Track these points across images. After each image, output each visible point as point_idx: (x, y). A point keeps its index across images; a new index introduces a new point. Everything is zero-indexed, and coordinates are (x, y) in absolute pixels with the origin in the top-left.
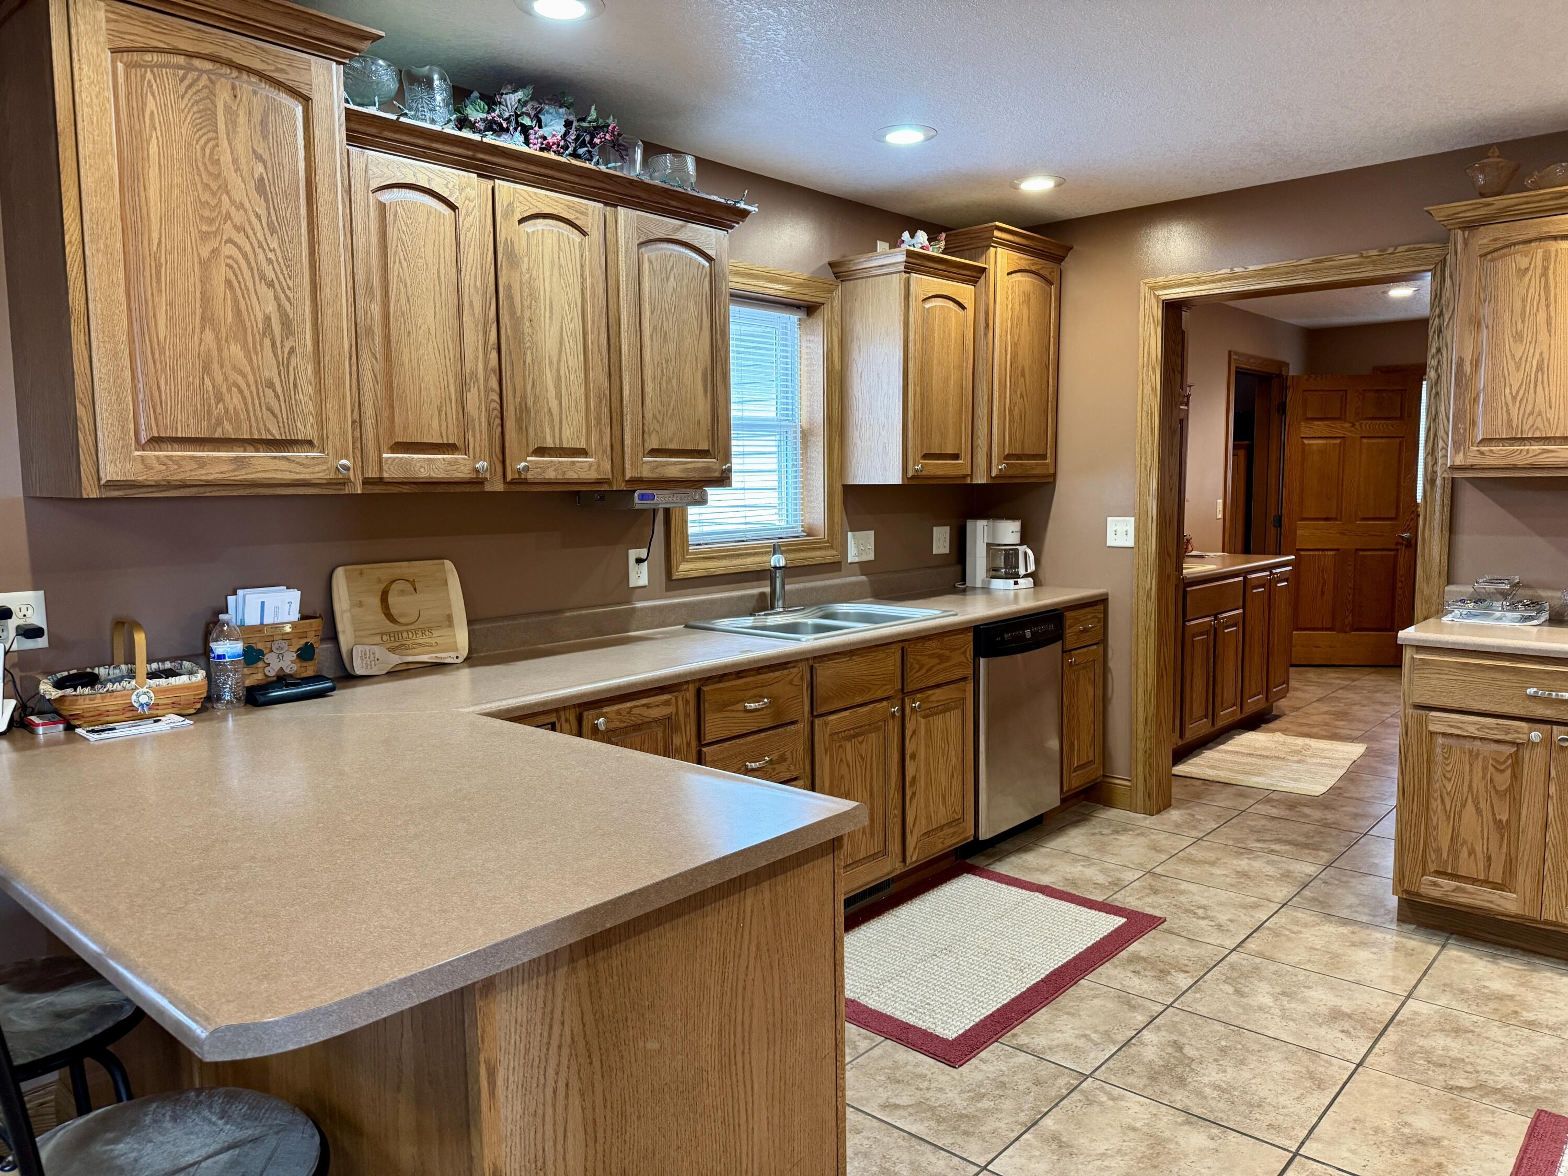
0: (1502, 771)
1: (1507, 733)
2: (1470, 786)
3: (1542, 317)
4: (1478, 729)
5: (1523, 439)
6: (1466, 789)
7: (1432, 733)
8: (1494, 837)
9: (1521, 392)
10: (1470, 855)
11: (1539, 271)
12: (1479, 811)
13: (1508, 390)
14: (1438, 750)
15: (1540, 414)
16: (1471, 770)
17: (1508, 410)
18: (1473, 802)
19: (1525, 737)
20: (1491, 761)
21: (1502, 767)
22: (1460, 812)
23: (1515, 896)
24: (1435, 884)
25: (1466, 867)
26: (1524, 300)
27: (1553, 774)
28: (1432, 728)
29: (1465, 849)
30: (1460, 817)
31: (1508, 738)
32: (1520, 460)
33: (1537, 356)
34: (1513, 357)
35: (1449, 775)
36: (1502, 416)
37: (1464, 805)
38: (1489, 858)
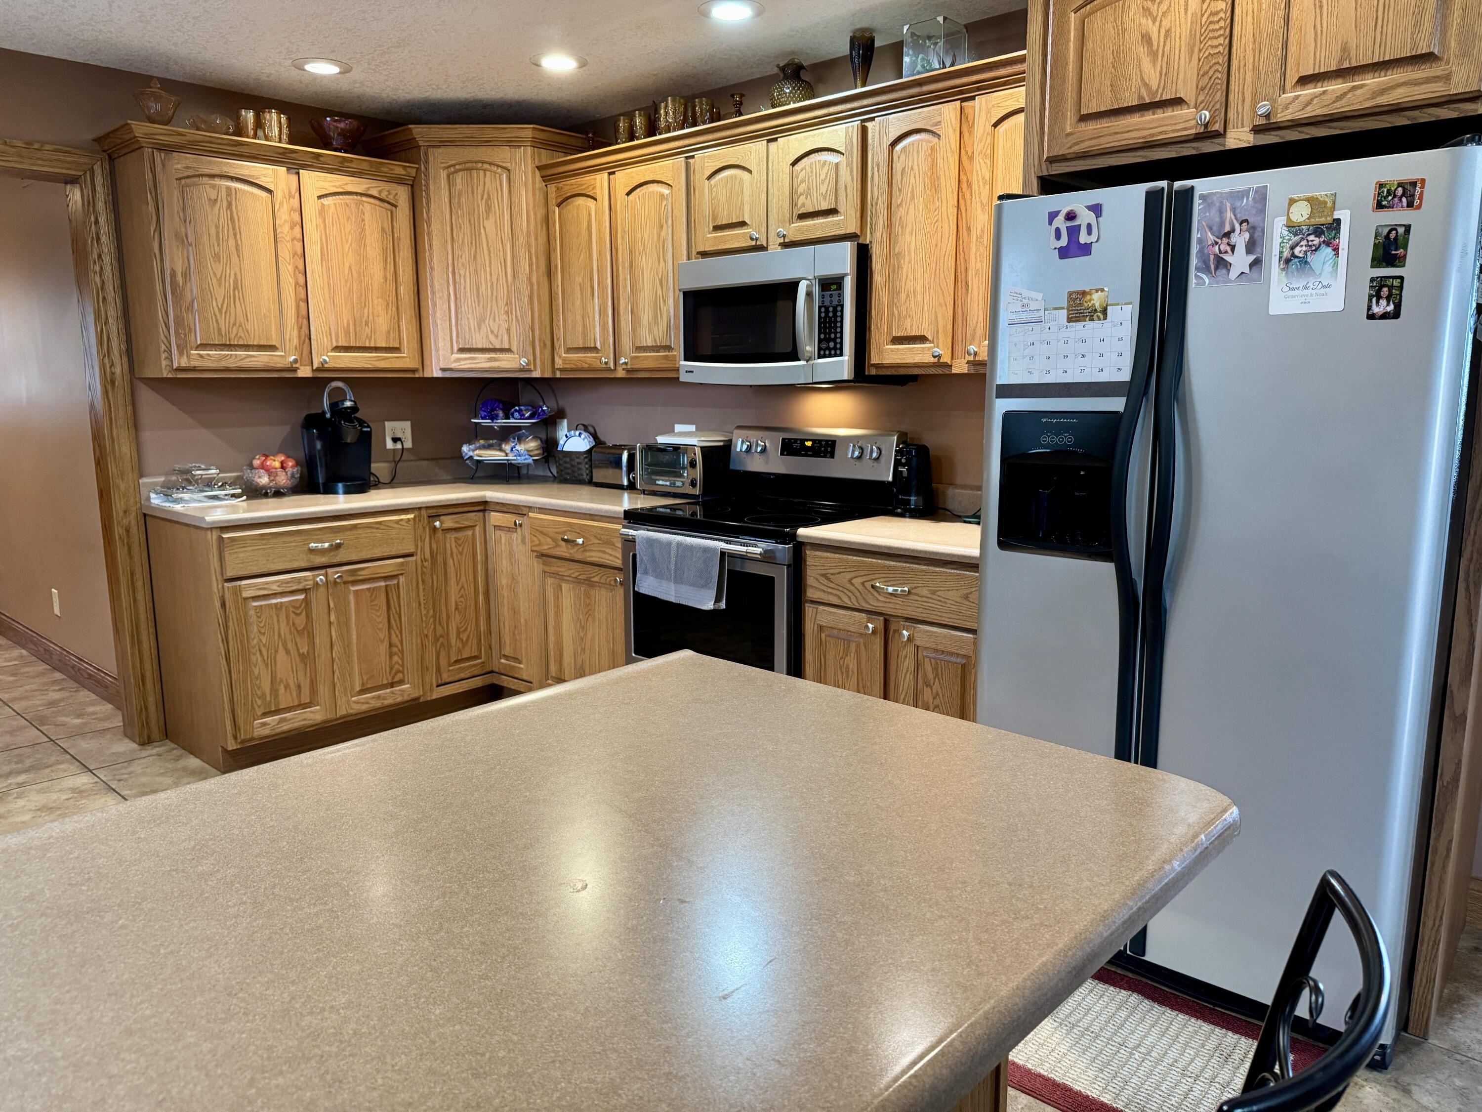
0: (299, 614)
1: (299, 583)
2: (279, 634)
3: (232, 242)
4: (279, 586)
5: (230, 345)
6: (276, 637)
7: (246, 599)
8: (301, 667)
9: (225, 305)
10: (286, 688)
11: (225, 204)
12: (287, 652)
13: (214, 302)
14: (252, 612)
15: (240, 325)
16: (278, 621)
17: (217, 320)
18: (283, 645)
19: (311, 582)
20: (291, 609)
21: (298, 612)
22: (275, 658)
23: (318, 707)
24: (264, 724)
25: (286, 699)
26: (217, 227)
27: (332, 605)
28: (245, 594)
29: (282, 686)
30: (275, 662)
31: (300, 587)
32: (231, 364)
33: (232, 277)
34: (215, 274)
35: (263, 631)
36: (213, 325)
37: (276, 651)
38: (299, 686)
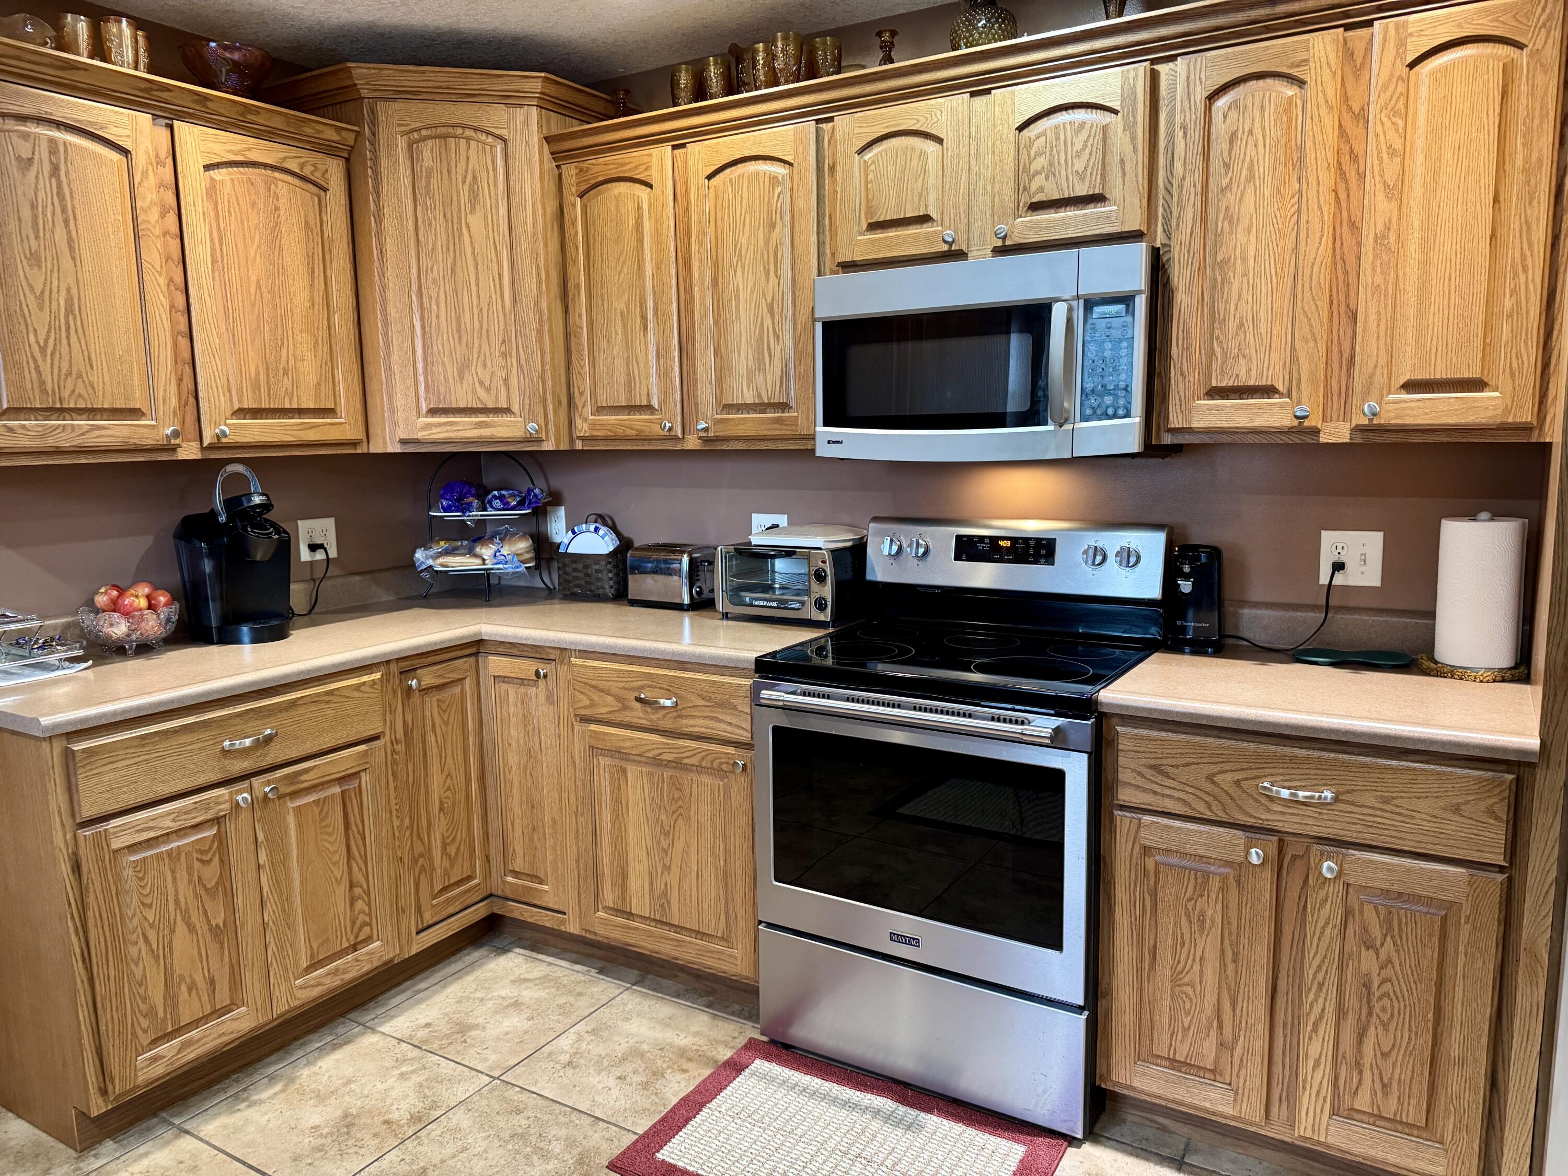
0: (209, 862)
1: (208, 809)
2: (177, 902)
3: (60, 233)
4: (174, 820)
5: (62, 410)
6: (171, 907)
7: (116, 851)
8: (214, 947)
9: (51, 342)
10: (190, 990)
11: (47, 167)
12: (191, 928)
13: (32, 337)
14: (128, 873)
15: (79, 376)
16: (174, 879)
17: (37, 367)
18: (183, 920)
19: (227, 806)
20: (195, 855)
21: (207, 858)
22: (171, 942)
23: (244, 1009)
24: (155, 1059)
25: (189, 1009)
26: (33, 207)
27: (261, 836)
28: (116, 844)
29: (184, 988)
30: (171, 949)
31: (210, 815)
32: (65, 440)
33: (63, 293)
34: (31, 288)
35: (147, 901)
36: (30, 376)
37: (172, 932)
38: (212, 982)
